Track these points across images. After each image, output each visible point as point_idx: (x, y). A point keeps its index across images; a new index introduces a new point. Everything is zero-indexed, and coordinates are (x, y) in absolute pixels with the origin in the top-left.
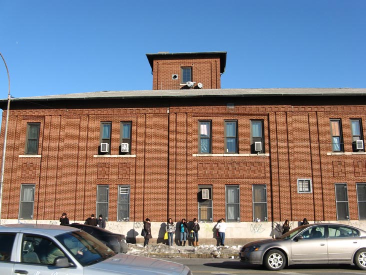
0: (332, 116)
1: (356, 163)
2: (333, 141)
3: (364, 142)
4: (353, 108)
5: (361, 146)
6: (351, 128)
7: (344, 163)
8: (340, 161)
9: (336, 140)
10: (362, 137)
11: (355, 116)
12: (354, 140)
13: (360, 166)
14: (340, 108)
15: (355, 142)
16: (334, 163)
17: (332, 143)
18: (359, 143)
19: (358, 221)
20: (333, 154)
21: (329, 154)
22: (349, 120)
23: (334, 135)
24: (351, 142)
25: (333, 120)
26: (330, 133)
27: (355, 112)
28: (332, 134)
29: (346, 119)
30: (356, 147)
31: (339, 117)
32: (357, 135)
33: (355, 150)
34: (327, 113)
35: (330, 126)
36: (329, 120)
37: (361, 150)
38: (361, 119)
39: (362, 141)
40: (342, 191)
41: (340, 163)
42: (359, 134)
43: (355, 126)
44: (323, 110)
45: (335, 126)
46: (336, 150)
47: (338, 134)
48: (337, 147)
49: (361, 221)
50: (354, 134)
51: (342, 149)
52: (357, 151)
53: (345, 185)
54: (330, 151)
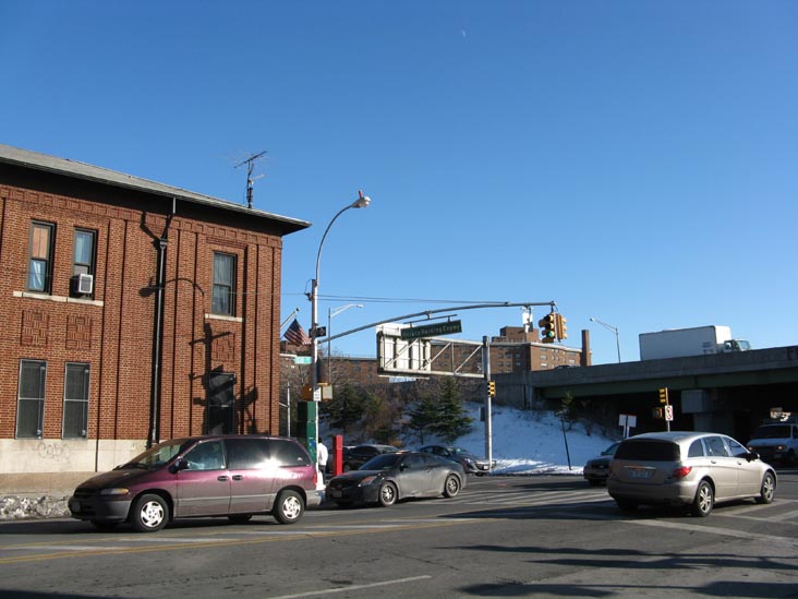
0: (39, 215)
1: (72, 321)
2: (30, 266)
3: (94, 279)
4: (85, 206)
5: (87, 287)
6: (73, 246)
7: (48, 317)
8: (40, 313)
9: (38, 267)
10: (92, 270)
11: (85, 224)
12: (76, 273)
13: (80, 327)
14: (57, 200)
15: (78, 277)
16: (27, 317)
17: (28, 272)
18: (84, 280)
19: (59, 440)
20: (27, 295)
21: (17, 294)
22: (72, 229)
23: (35, 255)
24: (70, 276)
25: (38, 222)
26: (27, 248)
27: (88, 216)
28: (31, 253)
29: (66, 225)
30: (77, 288)
31: (53, 219)
32: (84, 263)
33: (74, 293)
34: (27, 206)
35: (29, 234)
36: (30, 222)
37: (87, 295)
38: (97, 231)
39: (91, 277)
40: (34, 376)
41: (38, 315)
42: (88, 262)
43: (81, 244)
44: (20, 198)
45: (41, 236)
46: (36, 287)
47: (44, 254)
48: (38, 280)
49: (65, 442)
50: (78, 261)
51: (48, 288)
52: (79, 295)
53: (44, 364)
54: (21, 289)
